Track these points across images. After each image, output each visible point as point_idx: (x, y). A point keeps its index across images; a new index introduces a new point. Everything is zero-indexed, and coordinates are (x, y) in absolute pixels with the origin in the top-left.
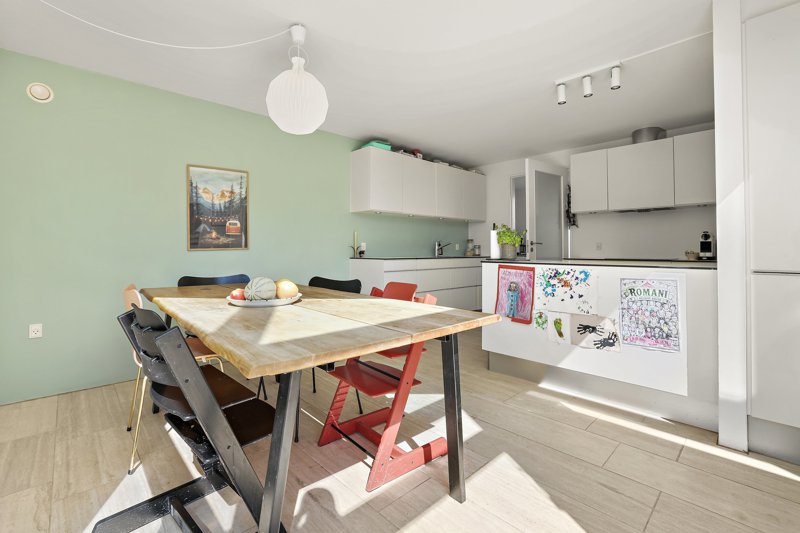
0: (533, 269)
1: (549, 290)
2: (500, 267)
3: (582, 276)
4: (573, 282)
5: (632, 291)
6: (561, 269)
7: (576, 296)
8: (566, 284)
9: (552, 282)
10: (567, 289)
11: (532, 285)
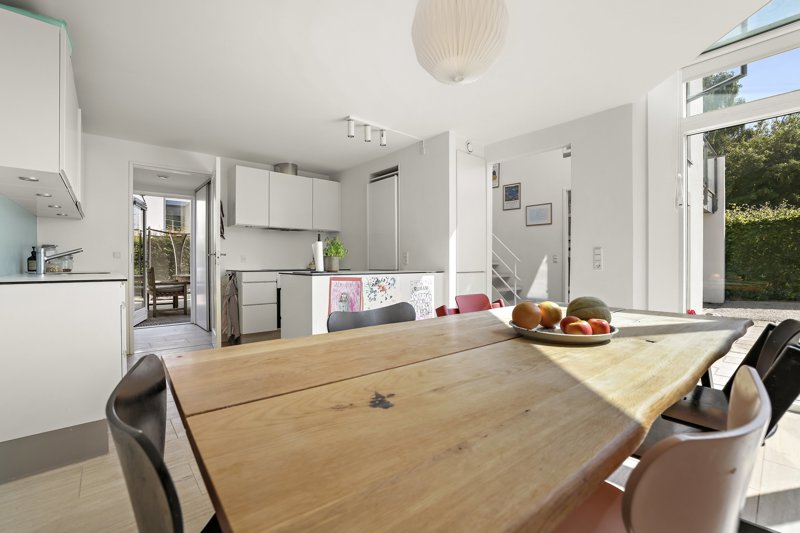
0: (360, 279)
1: (372, 296)
2: (331, 279)
3: (392, 282)
4: (387, 287)
5: (415, 288)
6: (380, 277)
7: (388, 298)
8: (383, 289)
9: (375, 288)
10: (383, 293)
11: (360, 293)
